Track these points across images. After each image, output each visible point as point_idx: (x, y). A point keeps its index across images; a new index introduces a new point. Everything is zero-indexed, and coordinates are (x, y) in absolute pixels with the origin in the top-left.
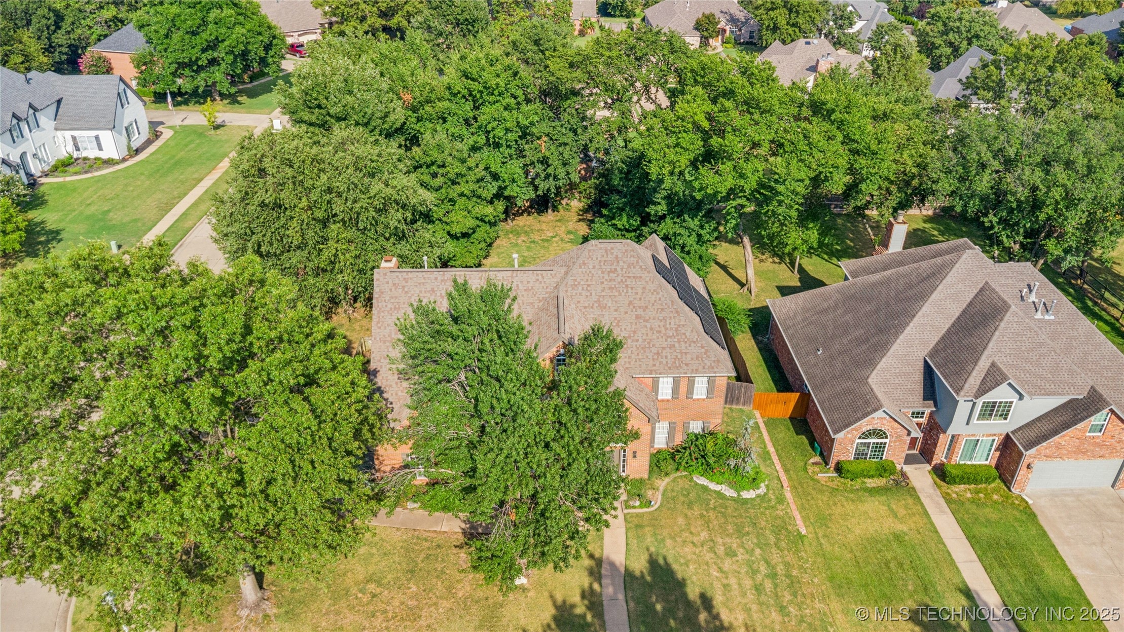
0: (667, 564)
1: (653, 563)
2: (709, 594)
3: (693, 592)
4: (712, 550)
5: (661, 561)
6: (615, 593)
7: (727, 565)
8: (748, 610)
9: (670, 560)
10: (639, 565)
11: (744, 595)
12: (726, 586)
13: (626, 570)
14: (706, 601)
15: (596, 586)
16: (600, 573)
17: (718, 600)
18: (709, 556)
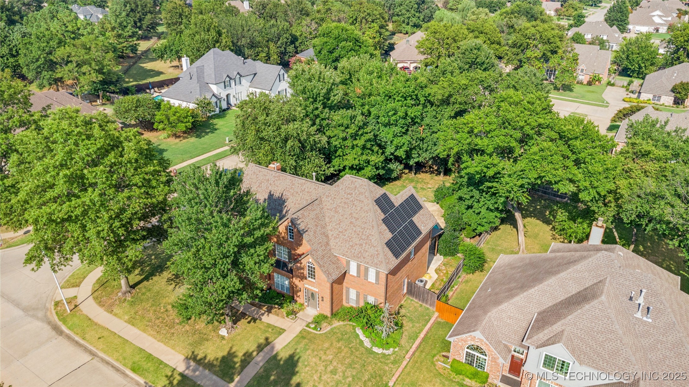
0: (297, 361)
1: (291, 357)
2: (304, 383)
3: (295, 380)
4: (326, 366)
6: (260, 361)
7: (326, 377)
9: (301, 360)
10: (284, 355)
13: (276, 354)
15: (255, 353)
16: (263, 349)
18: (321, 368)
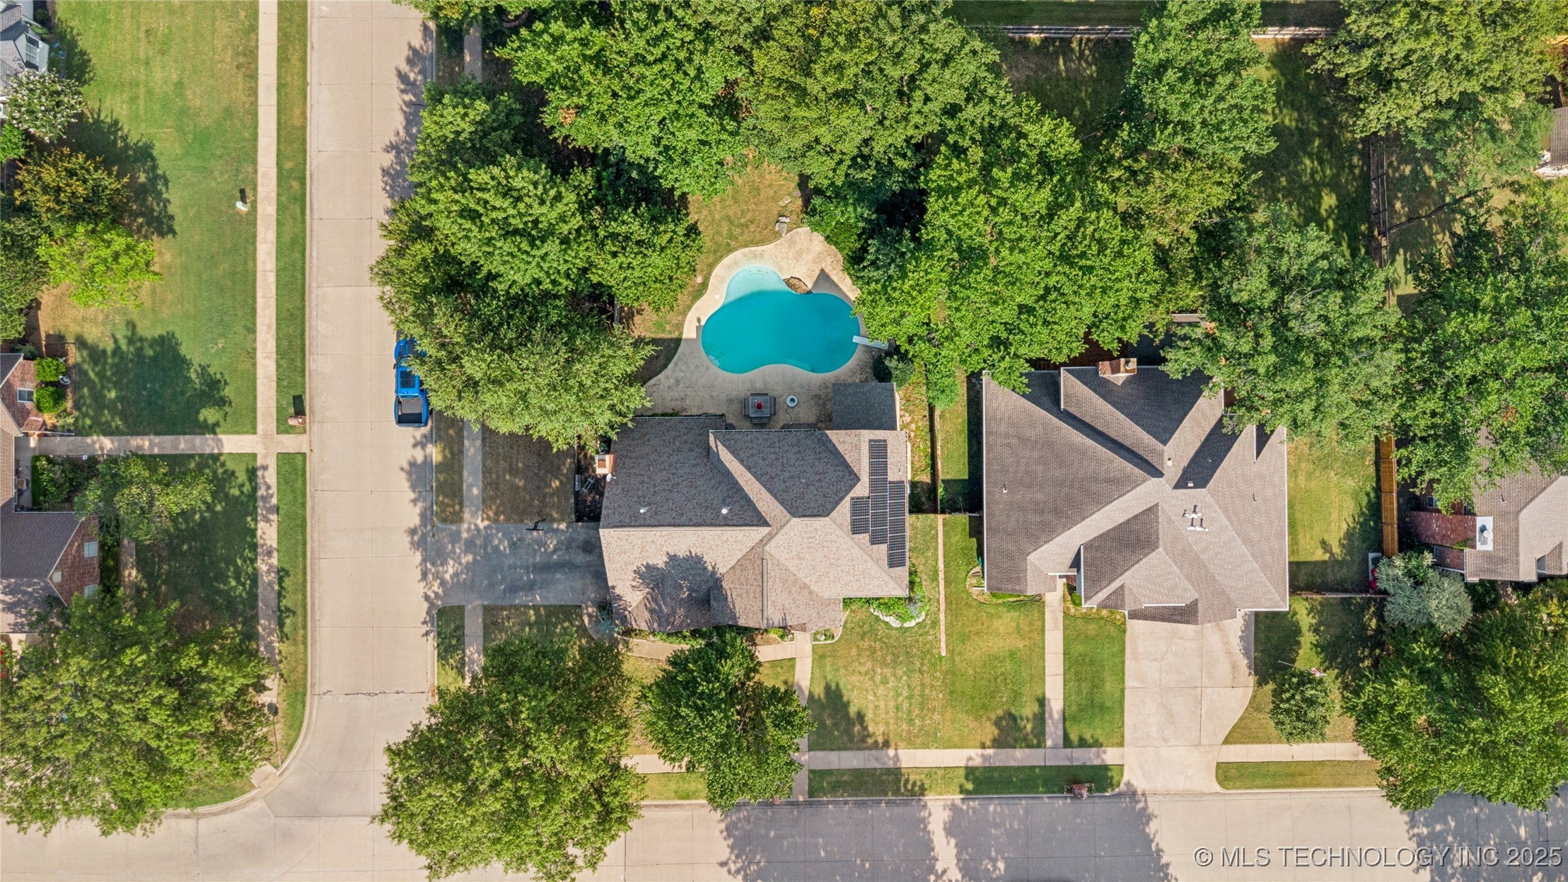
0: (838, 689)
1: (827, 688)
2: (864, 711)
3: (853, 710)
4: (872, 679)
5: (833, 687)
7: (880, 691)
8: (887, 724)
9: (841, 685)
10: (819, 691)
11: (887, 713)
12: (876, 707)
13: (810, 693)
14: (861, 717)
17: (869, 716)
18: (868, 684)
